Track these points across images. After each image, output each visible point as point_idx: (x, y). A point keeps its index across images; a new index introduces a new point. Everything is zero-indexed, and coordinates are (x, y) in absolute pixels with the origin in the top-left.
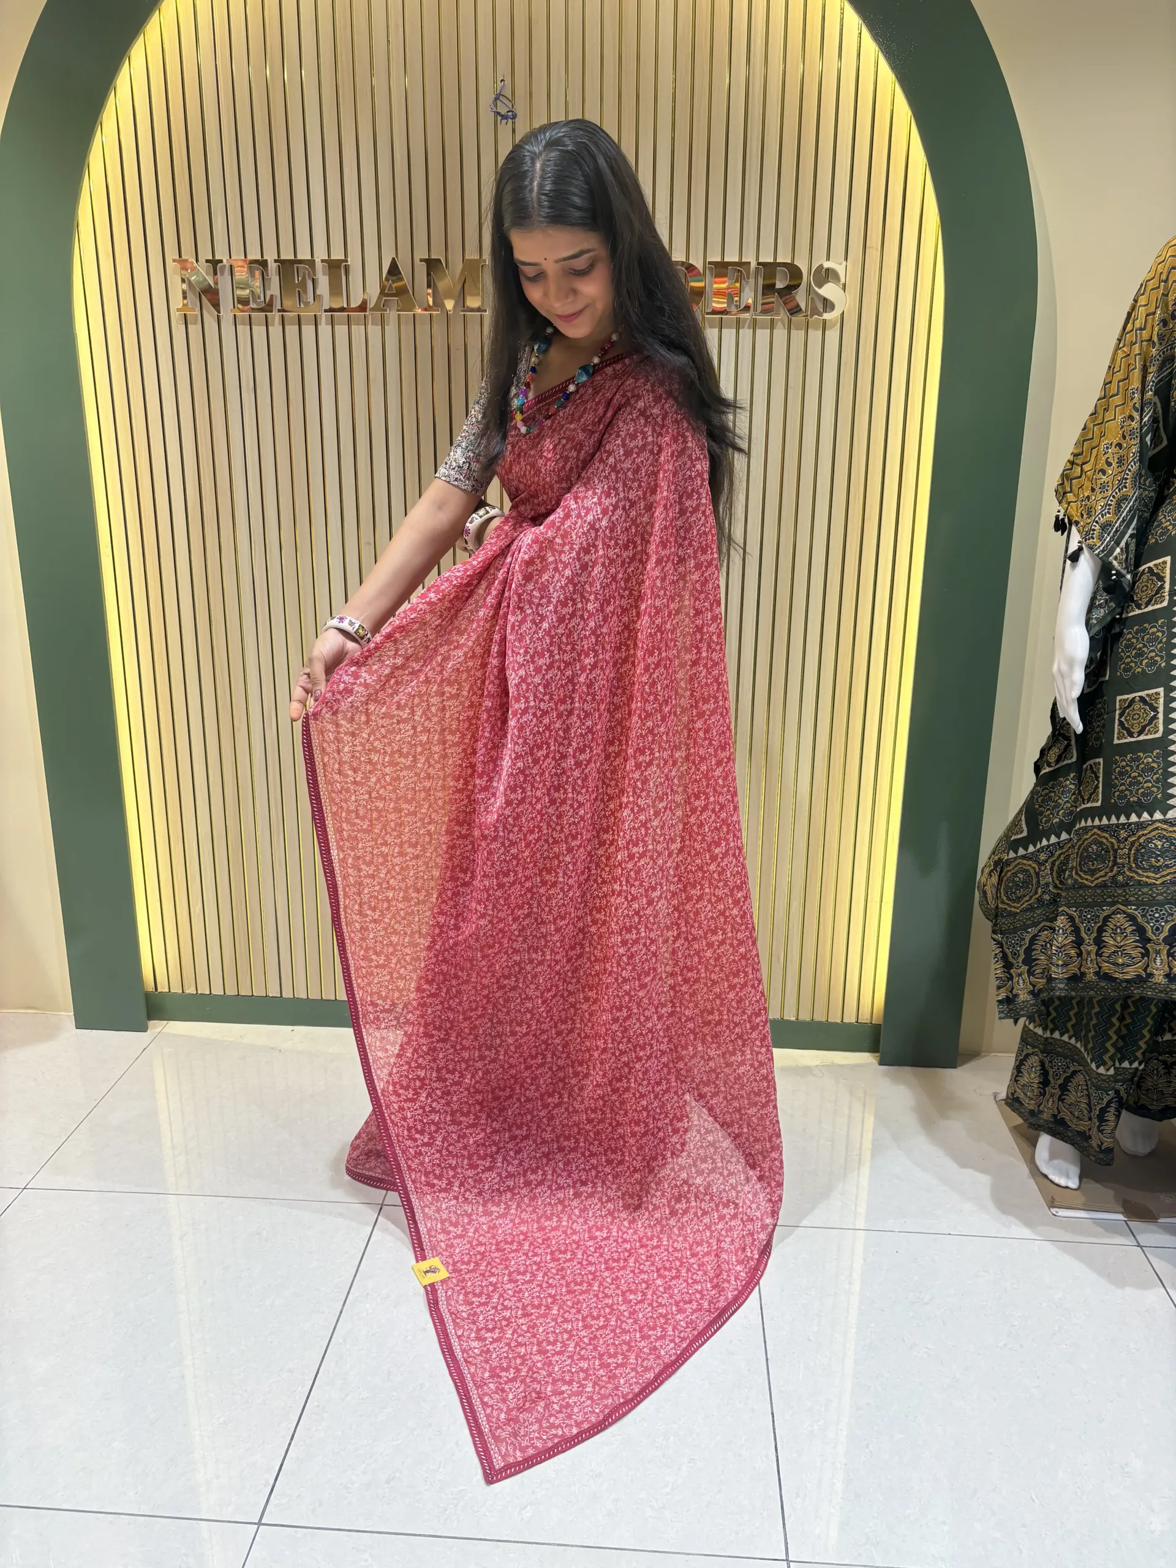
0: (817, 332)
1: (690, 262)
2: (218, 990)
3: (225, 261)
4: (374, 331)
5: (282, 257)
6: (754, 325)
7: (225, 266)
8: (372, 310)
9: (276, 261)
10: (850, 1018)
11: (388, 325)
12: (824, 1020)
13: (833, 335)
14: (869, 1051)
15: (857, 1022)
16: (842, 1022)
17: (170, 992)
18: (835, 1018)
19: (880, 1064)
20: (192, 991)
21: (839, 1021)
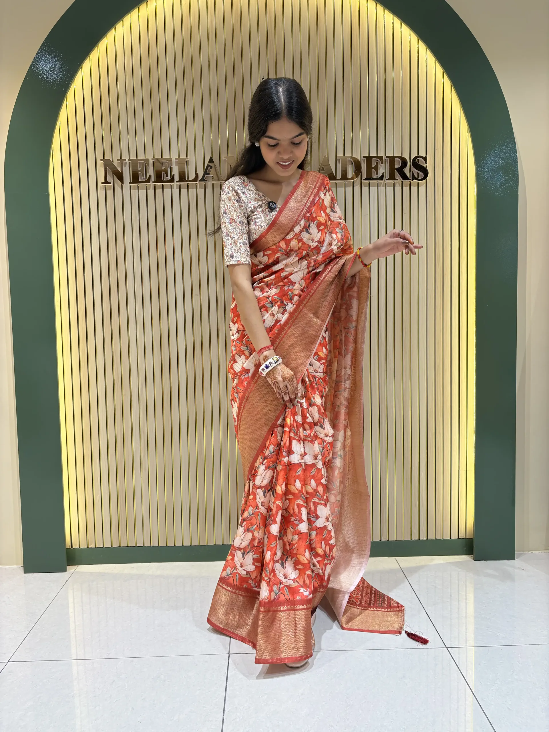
0: (415, 188)
2: (107, 545)
3: (127, 160)
4: (201, 191)
5: (156, 157)
6: (385, 185)
7: (126, 163)
8: (200, 181)
9: (152, 159)
10: (455, 536)
11: (207, 188)
12: (442, 538)
13: (422, 189)
14: (466, 554)
15: (458, 538)
16: (451, 538)
17: (79, 548)
18: (447, 537)
19: (475, 560)
20: (92, 546)
21: (449, 538)
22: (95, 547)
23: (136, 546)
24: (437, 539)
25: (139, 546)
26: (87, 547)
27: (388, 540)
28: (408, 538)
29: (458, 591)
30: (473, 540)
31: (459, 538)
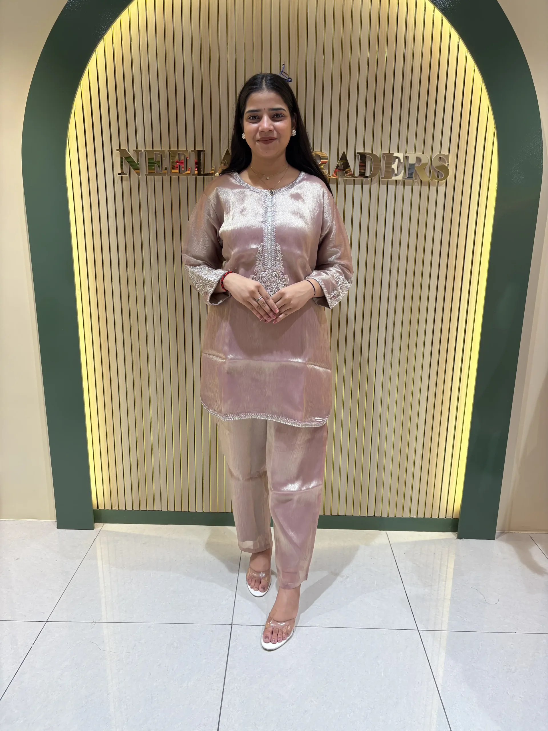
0: (434, 187)
1: (373, 153)
2: (129, 508)
3: (143, 151)
5: (172, 149)
6: (404, 183)
7: (142, 153)
9: (168, 151)
10: (442, 516)
12: (430, 517)
13: (442, 189)
14: (451, 531)
15: (445, 518)
17: (105, 509)
18: (435, 516)
20: (116, 508)
21: (437, 518)
22: (118, 510)
23: (155, 510)
24: (426, 518)
26: (112, 509)
28: (399, 515)
30: (459, 520)
31: (447, 517)
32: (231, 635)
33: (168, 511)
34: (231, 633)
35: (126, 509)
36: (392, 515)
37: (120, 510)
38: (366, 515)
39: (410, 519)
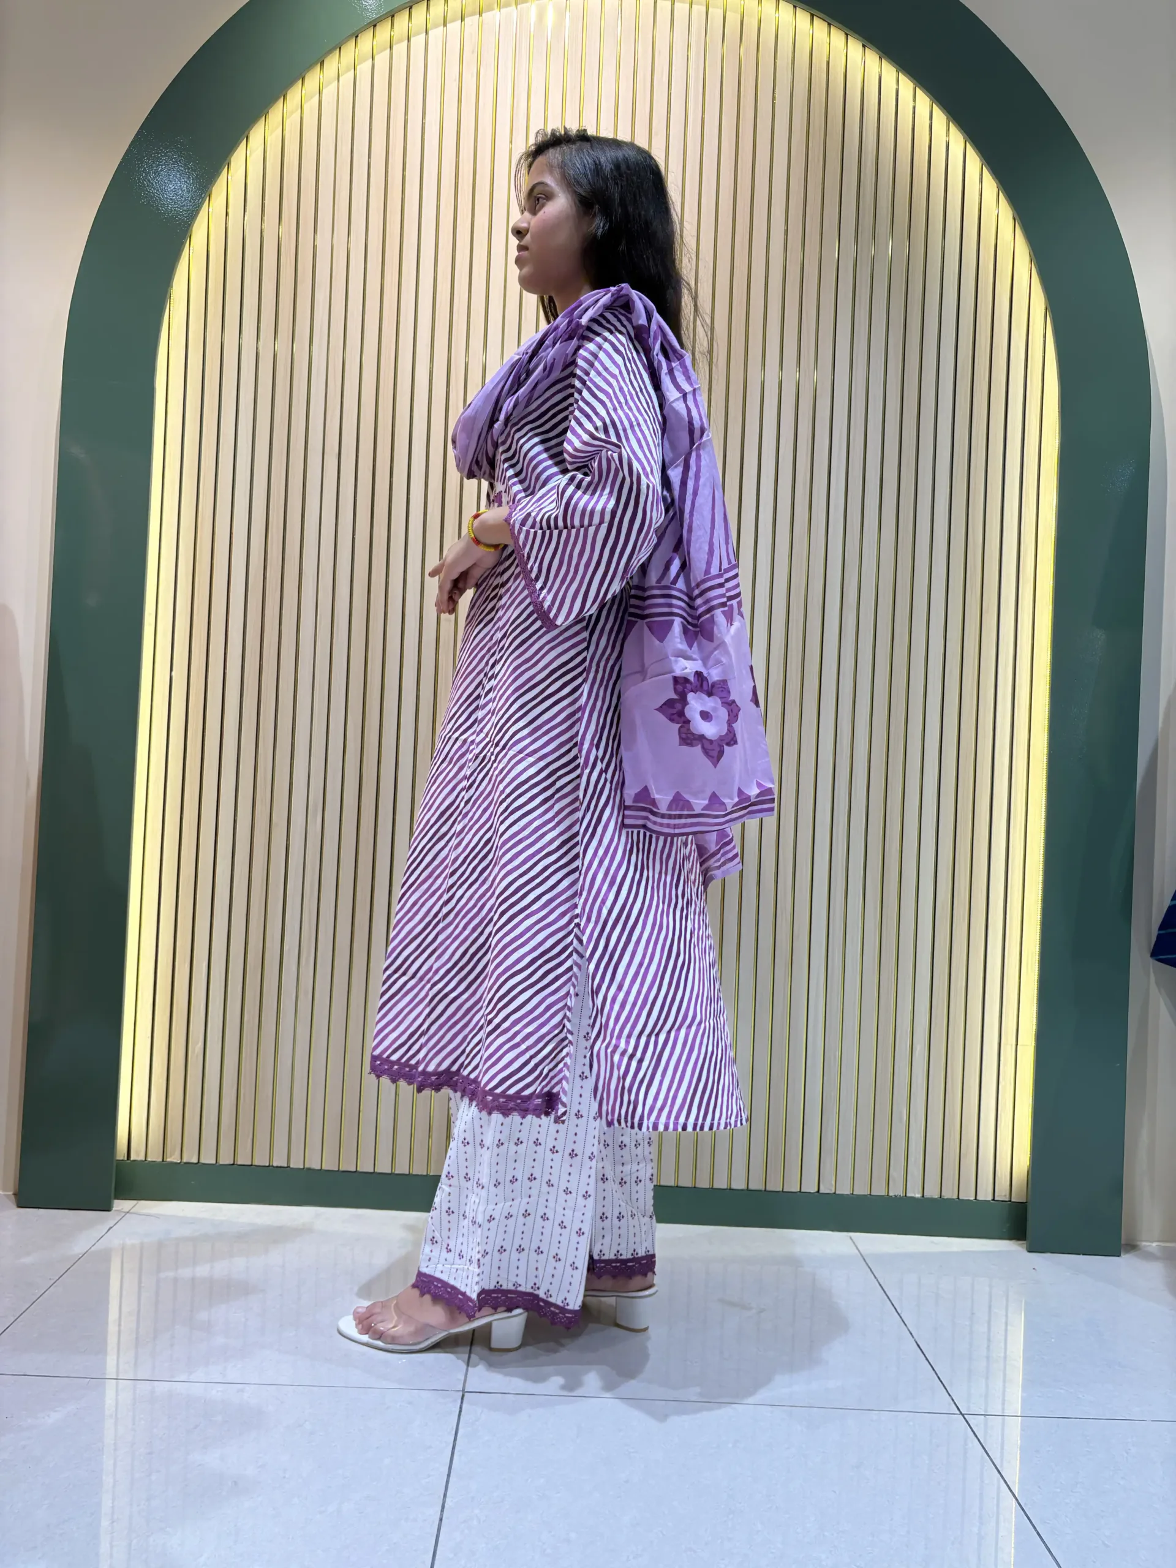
2: (208, 1159)
10: (985, 1195)
12: (955, 1197)
14: (1010, 1239)
15: (993, 1200)
16: (976, 1199)
17: (146, 1160)
18: (968, 1195)
19: (1030, 1251)
20: (174, 1159)
21: (972, 1198)
22: (181, 1162)
23: (271, 1165)
24: (945, 1198)
25: (277, 1167)
26: (163, 1161)
27: (835, 1193)
28: (879, 1190)
29: (990, 1307)
30: (1027, 1206)
31: (996, 1199)
32: (460, 1411)
33: (304, 1168)
34: (461, 1408)
35: (199, 1162)
36: (861, 1190)
37: (186, 1163)
38: (799, 1190)
39: (905, 1200)
